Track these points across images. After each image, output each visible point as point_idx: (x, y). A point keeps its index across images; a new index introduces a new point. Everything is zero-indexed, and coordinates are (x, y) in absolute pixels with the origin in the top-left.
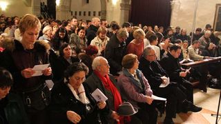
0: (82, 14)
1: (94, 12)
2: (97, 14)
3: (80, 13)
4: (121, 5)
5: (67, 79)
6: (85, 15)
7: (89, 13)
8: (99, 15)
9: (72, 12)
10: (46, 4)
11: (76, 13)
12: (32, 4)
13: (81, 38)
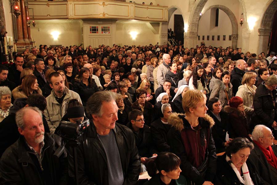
0: (211, 38)
1: (224, 36)
2: (227, 38)
3: (208, 37)
4: (260, 31)
5: (230, 157)
6: (213, 39)
7: (219, 37)
8: (230, 39)
9: (199, 37)
10: (173, 30)
11: (203, 37)
12: (160, 32)
13: (225, 84)
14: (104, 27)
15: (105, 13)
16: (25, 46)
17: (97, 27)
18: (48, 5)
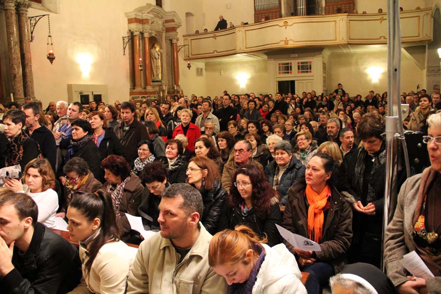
14: (302, 63)
15: (288, 39)
16: (140, 96)
17: (291, 64)
18: (215, 37)
